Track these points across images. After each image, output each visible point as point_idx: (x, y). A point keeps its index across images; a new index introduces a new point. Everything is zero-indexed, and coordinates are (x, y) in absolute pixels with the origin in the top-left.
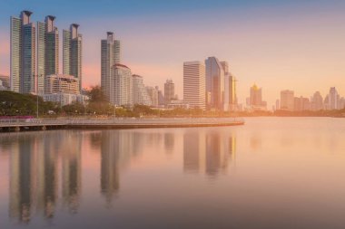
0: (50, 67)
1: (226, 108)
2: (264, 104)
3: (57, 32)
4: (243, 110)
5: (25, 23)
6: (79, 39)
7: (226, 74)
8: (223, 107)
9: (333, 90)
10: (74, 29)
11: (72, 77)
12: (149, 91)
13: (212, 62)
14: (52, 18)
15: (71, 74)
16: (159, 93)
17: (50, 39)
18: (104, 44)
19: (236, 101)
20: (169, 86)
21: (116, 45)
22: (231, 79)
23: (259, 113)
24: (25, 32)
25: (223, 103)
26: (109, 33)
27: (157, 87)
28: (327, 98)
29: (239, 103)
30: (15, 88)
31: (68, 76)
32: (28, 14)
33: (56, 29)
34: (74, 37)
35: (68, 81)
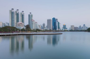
0: (18, 21)
1: (57, 29)
2: (67, 29)
3: (19, 13)
4: (61, 30)
5: (12, 11)
7: (57, 22)
8: (56, 29)
9: (84, 25)
10: (23, 12)
11: (22, 23)
12: (39, 26)
13: (54, 19)
14: (18, 10)
15: (22, 22)
16: (42, 26)
17: (17, 14)
18: (29, 15)
19: (60, 28)
20: (44, 25)
21: (32, 15)
22: (58, 23)
23: (65, 31)
24: (12, 13)
25: (57, 28)
26: (30, 13)
27: (41, 25)
28: (83, 27)
30: (10, 25)
31: (21, 23)
32: (13, 9)
33: (19, 12)
34: (23, 14)
35: (21, 24)
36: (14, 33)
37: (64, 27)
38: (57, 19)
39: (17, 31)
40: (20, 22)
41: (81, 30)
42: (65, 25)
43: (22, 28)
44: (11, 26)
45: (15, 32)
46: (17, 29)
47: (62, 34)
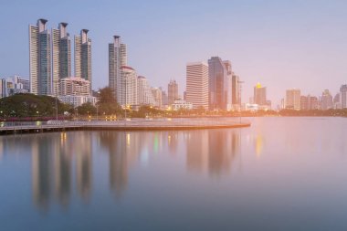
0: (64, 72)
1: (229, 107)
2: (269, 103)
3: (69, 38)
4: (247, 109)
5: (41, 30)
6: (89, 43)
7: (229, 73)
8: (226, 107)
9: (344, 88)
10: (84, 34)
11: (83, 80)
12: (154, 92)
13: (214, 62)
14: (65, 25)
15: (82, 77)
16: (164, 94)
17: (63, 44)
18: (111, 46)
19: (240, 100)
20: (173, 87)
21: (122, 48)
22: (234, 78)
23: (261, 113)
24: (42, 39)
25: (226, 103)
26: (116, 37)
27: (160, 88)
28: (337, 96)
29: (242, 102)
30: (34, 91)
31: (79, 79)
32: (44, 22)
33: (68, 35)
34: (84, 42)
35: (80, 83)
36: (51, 124)
37: (260, 95)
38: (227, 64)
39: (61, 112)
40: (74, 75)
41: (328, 108)
42: (264, 89)
43: (82, 102)
44: (36, 93)
45: (54, 119)
46: (62, 107)
47: (248, 125)
